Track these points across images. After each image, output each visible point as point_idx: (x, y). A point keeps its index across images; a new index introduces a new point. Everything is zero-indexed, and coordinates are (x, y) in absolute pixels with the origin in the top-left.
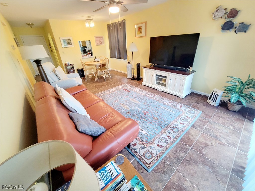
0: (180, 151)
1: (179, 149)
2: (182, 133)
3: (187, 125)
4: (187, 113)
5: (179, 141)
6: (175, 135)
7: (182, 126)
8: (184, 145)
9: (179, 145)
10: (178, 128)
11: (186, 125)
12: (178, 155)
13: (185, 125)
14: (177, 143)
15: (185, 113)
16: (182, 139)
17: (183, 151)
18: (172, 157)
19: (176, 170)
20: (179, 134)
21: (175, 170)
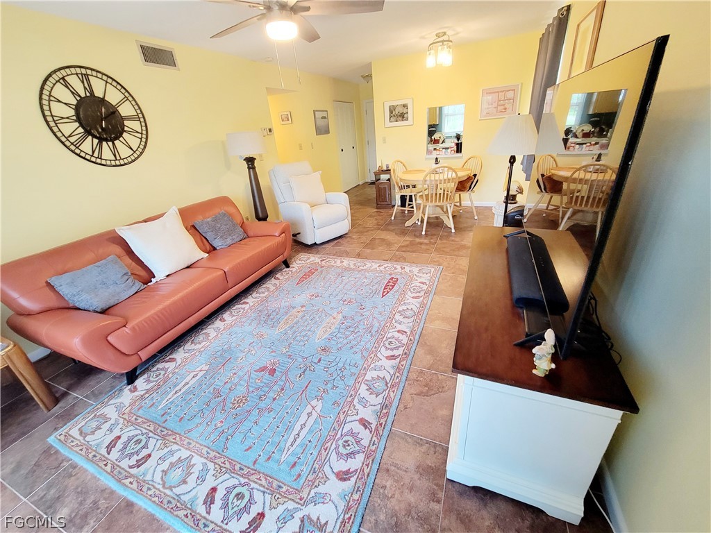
0: (81, 504)
1: (89, 501)
2: (154, 502)
3: (203, 521)
4: (299, 515)
5: (119, 497)
6: (148, 478)
7: (196, 497)
8: (100, 516)
9: (105, 499)
10: (184, 482)
11: (204, 514)
12: (67, 500)
13: (201, 510)
14: (112, 492)
15: (291, 505)
16: (130, 505)
17: (75, 516)
18: (68, 484)
19: (25, 500)
20: (150, 493)
21: (23, 498)
